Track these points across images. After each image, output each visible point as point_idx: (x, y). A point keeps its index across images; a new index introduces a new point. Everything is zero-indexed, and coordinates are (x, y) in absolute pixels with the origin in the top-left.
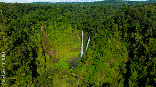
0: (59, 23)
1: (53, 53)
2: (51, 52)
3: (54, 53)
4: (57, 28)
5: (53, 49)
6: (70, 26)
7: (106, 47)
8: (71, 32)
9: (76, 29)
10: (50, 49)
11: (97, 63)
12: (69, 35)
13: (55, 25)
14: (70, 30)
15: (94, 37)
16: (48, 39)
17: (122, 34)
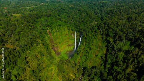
0: (59, 27)
2: (55, 48)
4: (58, 31)
7: (93, 44)
8: (67, 33)
9: (70, 30)
10: (54, 46)
11: (87, 55)
12: (66, 35)
13: (57, 29)
14: (67, 31)
15: (84, 38)
16: (52, 39)
17: (102, 37)
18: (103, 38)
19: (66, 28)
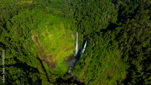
0: (50, 27)
1: (49, 59)
3: (51, 58)
4: (49, 33)
5: (49, 55)
6: (63, 26)
7: (104, 60)
10: (46, 55)
11: (96, 72)
12: (63, 36)
13: (47, 30)
14: (63, 30)
15: (91, 47)
16: (42, 48)
17: (122, 54)
18: (123, 57)
19: (62, 26)
